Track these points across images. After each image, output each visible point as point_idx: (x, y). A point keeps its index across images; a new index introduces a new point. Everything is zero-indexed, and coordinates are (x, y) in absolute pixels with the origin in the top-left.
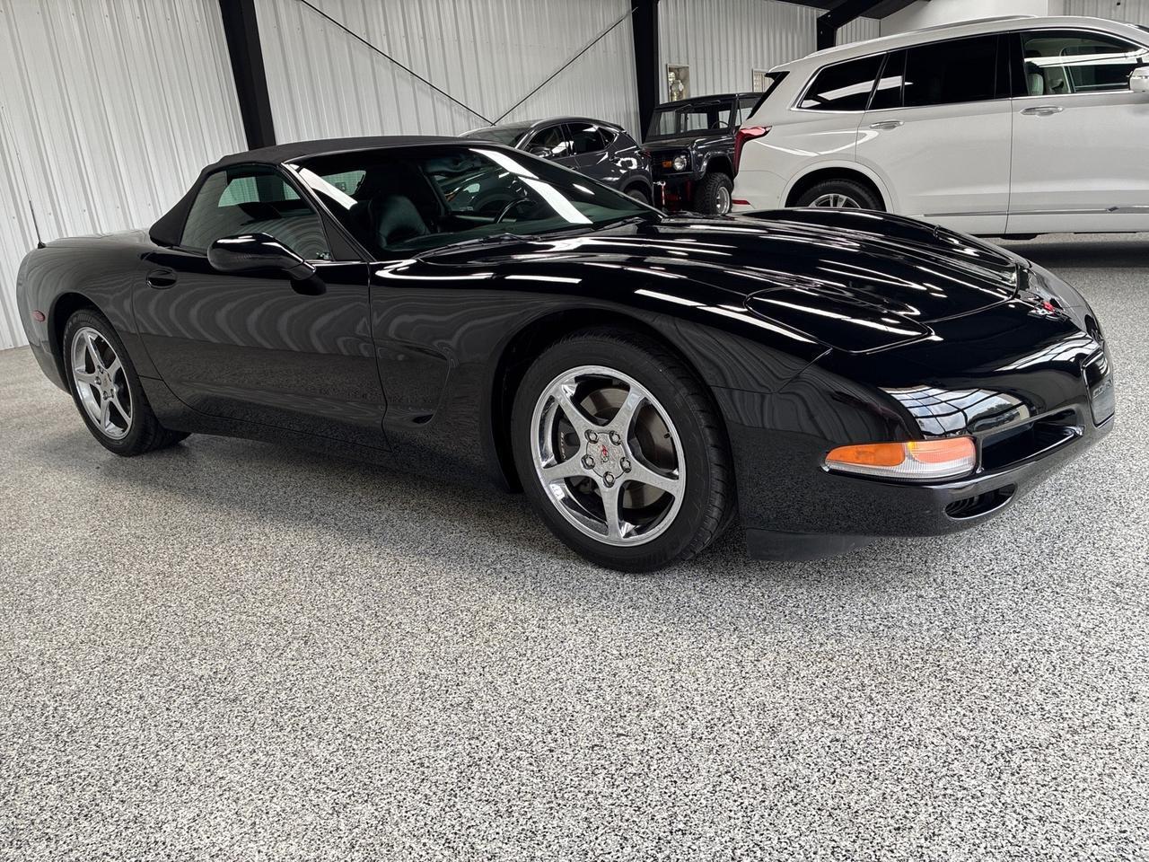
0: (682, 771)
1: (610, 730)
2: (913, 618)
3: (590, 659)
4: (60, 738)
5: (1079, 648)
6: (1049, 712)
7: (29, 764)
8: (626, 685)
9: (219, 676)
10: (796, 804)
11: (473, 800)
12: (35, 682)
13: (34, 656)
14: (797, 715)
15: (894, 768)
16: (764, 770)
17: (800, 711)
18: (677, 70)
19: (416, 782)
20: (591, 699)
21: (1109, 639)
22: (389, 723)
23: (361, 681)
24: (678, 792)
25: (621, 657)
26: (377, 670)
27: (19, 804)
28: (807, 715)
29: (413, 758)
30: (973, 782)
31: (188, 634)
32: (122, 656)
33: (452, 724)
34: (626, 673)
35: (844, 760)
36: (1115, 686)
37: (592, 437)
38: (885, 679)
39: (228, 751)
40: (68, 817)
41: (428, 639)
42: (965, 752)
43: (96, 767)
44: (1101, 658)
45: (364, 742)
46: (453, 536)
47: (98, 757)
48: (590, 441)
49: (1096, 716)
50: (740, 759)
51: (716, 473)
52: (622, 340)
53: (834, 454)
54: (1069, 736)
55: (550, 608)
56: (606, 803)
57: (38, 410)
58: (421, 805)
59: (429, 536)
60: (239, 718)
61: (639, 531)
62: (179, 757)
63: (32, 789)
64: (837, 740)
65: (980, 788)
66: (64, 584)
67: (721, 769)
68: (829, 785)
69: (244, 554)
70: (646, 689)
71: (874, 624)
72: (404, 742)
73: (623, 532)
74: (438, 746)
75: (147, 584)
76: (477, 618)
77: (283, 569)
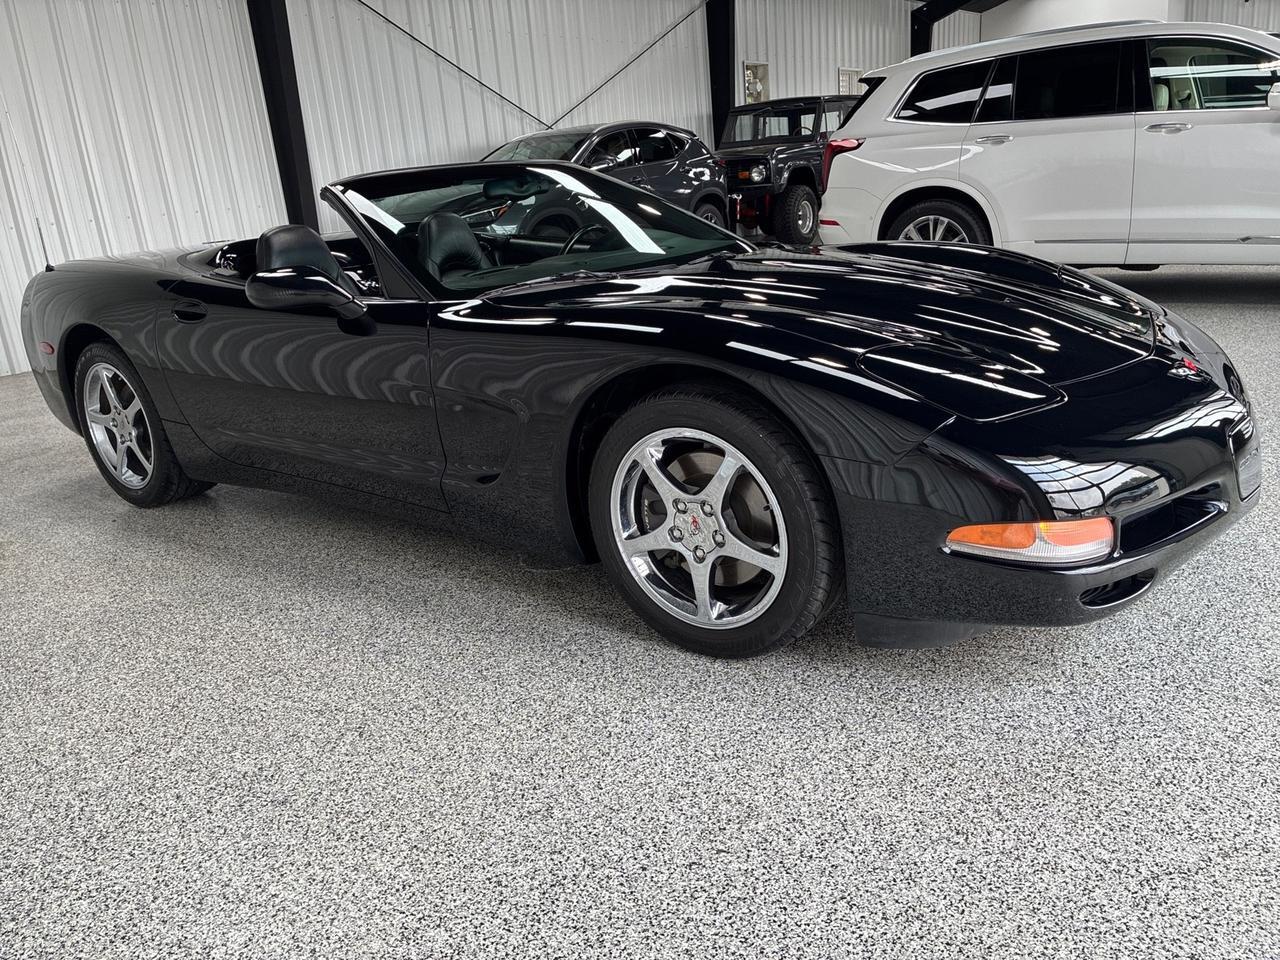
0: (792, 896)
1: (708, 846)
2: (1041, 717)
3: (682, 760)
4: (88, 844)
5: (1227, 756)
6: (1197, 832)
7: (54, 875)
8: (723, 792)
9: (265, 773)
10: (922, 938)
11: (560, 927)
12: (57, 777)
13: (54, 746)
14: (918, 831)
15: (1029, 896)
16: (884, 896)
17: (920, 826)
18: (754, 68)
19: (493, 903)
20: (685, 807)
21: (1259, 745)
22: (459, 833)
23: (425, 782)
24: (789, 920)
25: (716, 758)
26: (443, 769)
27: (46, 922)
28: (929, 831)
29: (489, 876)
30: (1117, 913)
31: (227, 722)
32: (154, 747)
33: (530, 835)
34: (723, 778)
35: (972, 885)
36: (1268, 801)
37: (681, 506)
38: (1013, 790)
39: (280, 863)
40: (103, 940)
41: (499, 733)
42: (1107, 878)
43: (132, 879)
44: (1252, 768)
45: (433, 855)
46: (520, 610)
47: (134, 868)
48: (679, 510)
49: (1248, 837)
50: (856, 882)
51: (822, 550)
52: (718, 400)
53: (956, 534)
54: (1219, 860)
55: (634, 699)
56: (709, 932)
57: (42, 450)
58: (501, 932)
59: (493, 609)
60: (291, 823)
61: (733, 613)
62: (225, 869)
63: (60, 905)
64: (964, 862)
65: (1125, 920)
66: (84, 661)
67: (836, 895)
68: (957, 915)
69: (286, 627)
70: (747, 797)
71: (998, 724)
72: (478, 856)
73: (715, 613)
74: (516, 861)
75: (177, 661)
76: (553, 709)
77: (330, 646)
